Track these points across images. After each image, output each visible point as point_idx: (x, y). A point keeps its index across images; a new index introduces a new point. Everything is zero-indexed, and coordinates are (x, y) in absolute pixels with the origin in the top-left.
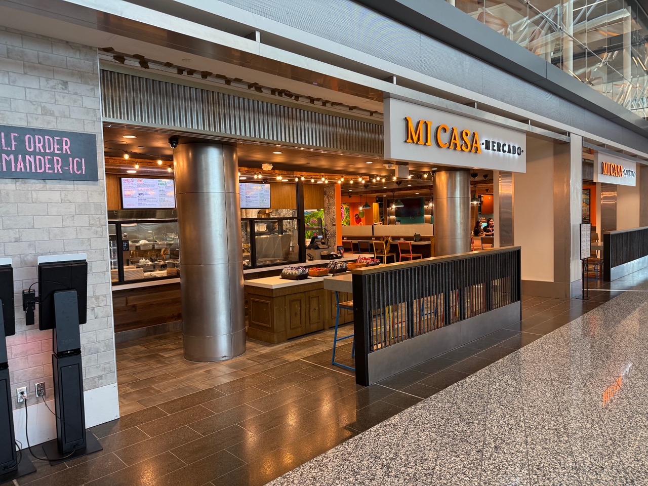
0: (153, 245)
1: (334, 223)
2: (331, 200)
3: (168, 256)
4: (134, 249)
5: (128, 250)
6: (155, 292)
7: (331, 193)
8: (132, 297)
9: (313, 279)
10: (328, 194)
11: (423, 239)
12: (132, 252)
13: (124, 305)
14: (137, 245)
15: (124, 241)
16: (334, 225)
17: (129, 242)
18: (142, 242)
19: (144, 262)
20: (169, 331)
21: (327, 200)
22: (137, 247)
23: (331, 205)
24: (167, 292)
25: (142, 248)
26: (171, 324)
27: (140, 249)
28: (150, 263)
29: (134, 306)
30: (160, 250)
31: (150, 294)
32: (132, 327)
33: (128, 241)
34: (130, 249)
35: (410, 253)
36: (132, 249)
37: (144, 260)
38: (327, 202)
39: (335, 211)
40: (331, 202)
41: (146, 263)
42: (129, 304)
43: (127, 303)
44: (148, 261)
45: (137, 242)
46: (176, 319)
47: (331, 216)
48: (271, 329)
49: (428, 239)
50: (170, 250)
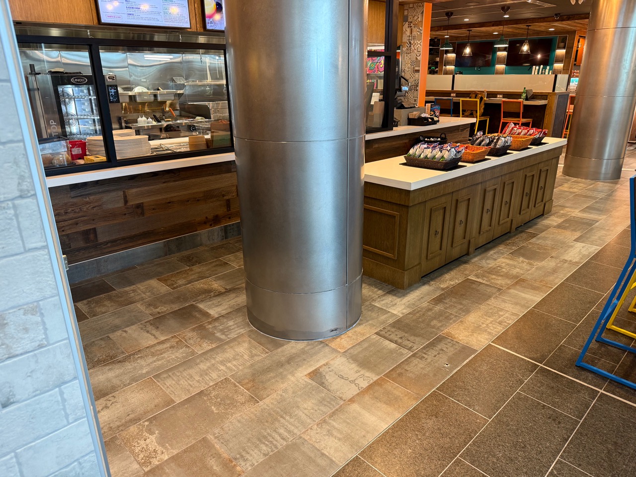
0: (155, 96)
1: (417, 68)
2: (415, 29)
3: (177, 113)
4: (127, 100)
5: (118, 101)
6: (175, 181)
7: (416, 18)
8: (134, 190)
9: (469, 168)
10: (409, 20)
11: (535, 96)
12: (124, 104)
13: (121, 204)
14: (130, 93)
15: (111, 86)
16: (418, 71)
17: (119, 89)
18: (137, 90)
19: (144, 121)
20: (201, 245)
21: (409, 30)
22: (130, 97)
23: (414, 38)
24: (193, 180)
25: (138, 100)
26: (203, 233)
27: (135, 100)
28: (155, 123)
29: (139, 206)
30: (164, 103)
31: (165, 184)
32: (140, 242)
33: (116, 86)
34: (121, 101)
35: (519, 117)
36: (124, 101)
37: (144, 118)
38: (408, 33)
39: (421, 49)
40: (414, 33)
41: (148, 123)
42: (130, 203)
43: (126, 202)
44: (150, 120)
45: (130, 89)
46: (211, 225)
47: (413, 56)
48: (399, 263)
49: (543, 96)
50: (179, 104)
